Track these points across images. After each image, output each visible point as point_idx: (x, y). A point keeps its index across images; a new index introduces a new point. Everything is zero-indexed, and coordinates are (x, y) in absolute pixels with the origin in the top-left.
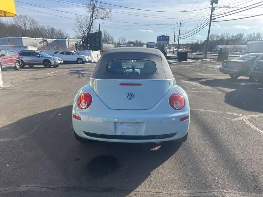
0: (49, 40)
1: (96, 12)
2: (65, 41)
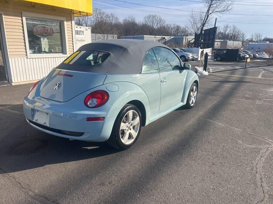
0: (167, 38)
1: (215, 5)
2: (183, 38)
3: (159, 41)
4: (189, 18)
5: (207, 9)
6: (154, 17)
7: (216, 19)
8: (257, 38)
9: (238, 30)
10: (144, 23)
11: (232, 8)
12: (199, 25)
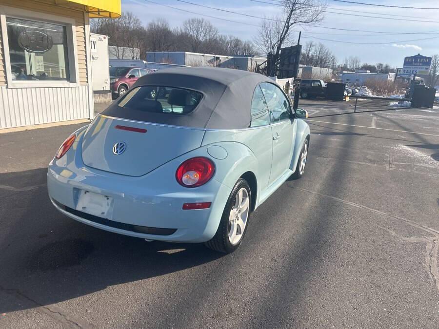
0: (223, 58)
1: (298, 11)
2: (247, 60)
3: (210, 62)
4: (260, 28)
5: (286, 16)
6: (200, 22)
7: (300, 32)
8: (354, 64)
9: (327, 51)
10: (184, 31)
11: (323, 18)
12: (275, 41)
